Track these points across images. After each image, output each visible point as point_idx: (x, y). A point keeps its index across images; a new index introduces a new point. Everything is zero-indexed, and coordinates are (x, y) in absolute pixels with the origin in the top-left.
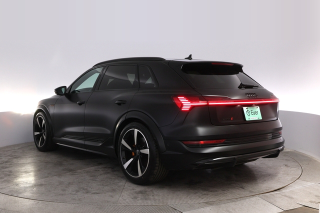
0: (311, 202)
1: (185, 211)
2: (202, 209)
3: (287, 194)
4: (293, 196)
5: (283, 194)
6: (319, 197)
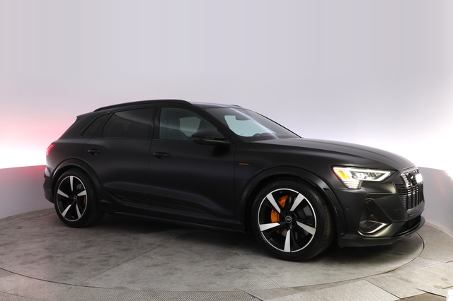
0: (436, 287)
3: (404, 277)
4: (412, 280)
5: (399, 277)
6: (446, 280)
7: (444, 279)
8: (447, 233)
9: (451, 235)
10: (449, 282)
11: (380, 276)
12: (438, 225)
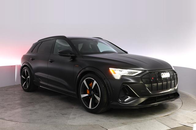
0: (188, 123)
1: (109, 128)
2: (120, 127)
3: (173, 118)
4: (177, 119)
5: (171, 118)
6: (193, 120)
7: (191, 119)
8: (193, 97)
9: (195, 99)
10: (194, 120)
11: (162, 117)
12: (189, 94)
